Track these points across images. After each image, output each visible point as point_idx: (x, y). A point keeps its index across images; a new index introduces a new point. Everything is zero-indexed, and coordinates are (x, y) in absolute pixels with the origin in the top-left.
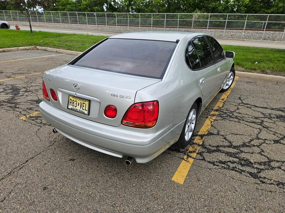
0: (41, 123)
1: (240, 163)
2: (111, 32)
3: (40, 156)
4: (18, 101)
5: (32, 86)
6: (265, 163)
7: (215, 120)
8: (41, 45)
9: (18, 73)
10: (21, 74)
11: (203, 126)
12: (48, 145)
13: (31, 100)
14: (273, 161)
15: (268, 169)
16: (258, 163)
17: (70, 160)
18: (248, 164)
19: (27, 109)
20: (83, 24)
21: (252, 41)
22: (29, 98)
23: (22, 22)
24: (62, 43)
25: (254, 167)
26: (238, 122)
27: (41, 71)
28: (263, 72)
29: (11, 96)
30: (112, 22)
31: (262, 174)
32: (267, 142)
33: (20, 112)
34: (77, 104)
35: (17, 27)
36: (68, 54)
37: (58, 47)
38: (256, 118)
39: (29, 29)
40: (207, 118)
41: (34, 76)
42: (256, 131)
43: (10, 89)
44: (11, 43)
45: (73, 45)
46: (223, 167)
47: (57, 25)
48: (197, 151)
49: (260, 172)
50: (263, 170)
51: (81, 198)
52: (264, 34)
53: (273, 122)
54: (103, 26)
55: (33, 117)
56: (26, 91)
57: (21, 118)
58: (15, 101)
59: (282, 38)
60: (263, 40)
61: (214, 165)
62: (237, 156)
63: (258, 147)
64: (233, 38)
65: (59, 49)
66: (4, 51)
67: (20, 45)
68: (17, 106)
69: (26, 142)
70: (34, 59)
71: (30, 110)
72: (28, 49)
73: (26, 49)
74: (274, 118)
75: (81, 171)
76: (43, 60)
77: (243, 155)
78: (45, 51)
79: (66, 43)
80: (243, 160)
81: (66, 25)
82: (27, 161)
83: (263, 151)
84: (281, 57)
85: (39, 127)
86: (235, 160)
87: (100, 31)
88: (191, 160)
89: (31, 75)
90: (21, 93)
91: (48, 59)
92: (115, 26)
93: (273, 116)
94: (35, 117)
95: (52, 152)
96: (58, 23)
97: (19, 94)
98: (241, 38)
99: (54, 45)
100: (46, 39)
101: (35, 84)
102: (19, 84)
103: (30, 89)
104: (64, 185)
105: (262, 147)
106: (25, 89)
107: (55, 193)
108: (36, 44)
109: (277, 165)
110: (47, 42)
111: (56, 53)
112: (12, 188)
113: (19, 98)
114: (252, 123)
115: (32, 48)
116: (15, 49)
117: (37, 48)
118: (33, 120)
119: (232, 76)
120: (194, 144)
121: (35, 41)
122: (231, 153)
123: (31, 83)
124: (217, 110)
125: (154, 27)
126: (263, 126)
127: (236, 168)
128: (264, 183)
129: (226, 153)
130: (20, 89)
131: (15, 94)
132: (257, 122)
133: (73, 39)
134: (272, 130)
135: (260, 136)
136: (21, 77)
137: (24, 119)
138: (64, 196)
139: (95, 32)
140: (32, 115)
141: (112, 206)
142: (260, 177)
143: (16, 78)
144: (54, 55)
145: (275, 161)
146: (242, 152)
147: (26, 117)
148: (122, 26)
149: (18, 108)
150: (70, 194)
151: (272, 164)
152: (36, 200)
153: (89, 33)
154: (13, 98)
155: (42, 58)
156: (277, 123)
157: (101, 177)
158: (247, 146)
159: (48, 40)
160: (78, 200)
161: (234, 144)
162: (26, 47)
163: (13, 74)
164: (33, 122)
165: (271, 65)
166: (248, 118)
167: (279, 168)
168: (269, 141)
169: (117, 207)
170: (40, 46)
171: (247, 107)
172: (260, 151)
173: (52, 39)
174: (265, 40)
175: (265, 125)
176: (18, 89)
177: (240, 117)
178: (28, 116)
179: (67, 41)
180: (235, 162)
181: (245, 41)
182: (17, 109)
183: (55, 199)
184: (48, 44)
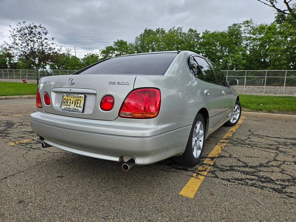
0: (31, 148)
1: (260, 180)
3: (22, 174)
4: (10, 132)
6: (289, 181)
7: (225, 146)
9: (16, 113)
10: (19, 113)
11: (213, 150)
12: (34, 164)
13: (25, 131)
15: (294, 186)
16: (281, 180)
17: (57, 177)
18: (269, 181)
19: (19, 137)
22: (22, 130)
23: (31, 80)
25: (277, 183)
26: (251, 148)
28: (270, 111)
29: (3, 128)
31: (288, 190)
32: (286, 163)
33: (10, 140)
34: (71, 102)
38: (271, 145)
40: (217, 144)
42: (273, 155)
43: (5, 124)
46: (240, 183)
48: (208, 170)
49: (284, 188)
50: (288, 186)
51: (65, 211)
52: (265, 88)
53: (289, 148)
55: (23, 143)
57: (10, 144)
58: (7, 132)
59: (284, 92)
60: (264, 93)
61: (229, 181)
62: (255, 174)
63: (277, 167)
66: (6, 99)
67: (24, 94)
68: (8, 136)
69: (9, 162)
71: (21, 138)
72: (32, 98)
73: (29, 98)
74: (290, 145)
75: (69, 187)
77: (261, 174)
80: (262, 177)
82: (5, 178)
83: (284, 170)
84: (286, 100)
85: (28, 151)
86: (254, 177)
88: (202, 178)
90: (15, 126)
93: (288, 144)
94: (25, 143)
95: (38, 170)
97: (13, 127)
98: (243, 92)
102: (15, 120)
103: (26, 123)
104: (45, 199)
105: (282, 167)
106: (20, 124)
107: (32, 206)
113: (13, 129)
114: (267, 148)
118: (22, 145)
119: (239, 110)
120: (203, 164)
122: (248, 172)
124: (226, 139)
126: (279, 151)
127: (256, 184)
128: (292, 197)
129: (241, 172)
130: (14, 124)
131: (9, 127)
132: (272, 148)
135: (277, 158)
136: (19, 115)
137: (12, 145)
138: (43, 209)
140: (22, 142)
141: (104, 218)
142: (286, 192)
143: (14, 116)
146: (260, 171)
150: (51, 208)
154: (4, 130)
157: (93, 191)
158: (265, 166)
160: (60, 212)
161: (250, 164)
162: (29, 96)
163: (11, 113)
164: (22, 147)
165: (277, 106)
166: (261, 145)
168: (289, 162)
169: (110, 219)
171: (259, 137)
172: (280, 171)
175: (281, 150)
177: (253, 144)
178: (17, 142)
180: (254, 180)
182: (7, 138)
183: (31, 212)
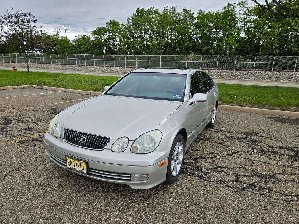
0: (28, 145)
1: (192, 169)
2: (109, 73)
3: (24, 168)
4: (9, 129)
5: (24, 118)
6: (212, 169)
8: (37, 84)
9: (11, 108)
10: (14, 108)
12: (33, 160)
13: (22, 129)
14: (220, 168)
15: (214, 173)
18: (199, 169)
19: (17, 135)
20: (81, 65)
21: (243, 80)
22: (19, 127)
23: (21, 63)
24: (57, 82)
27: (34, 106)
29: (3, 125)
30: (111, 63)
31: (207, 176)
32: (221, 155)
33: (10, 138)
36: (62, 92)
37: (54, 86)
38: (219, 139)
39: (27, 70)
41: (26, 110)
42: (215, 148)
43: (3, 121)
44: (8, 82)
45: (68, 84)
47: (55, 66)
49: (206, 174)
50: (209, 173)
52: (253, 74)
53: (232, 142)
54: (101, 67)
55: (21, 141)
56: (18, 122)
57: (11, 142)
58: (7, 129)
59: (271, 77)
60: (253, 79)
62: (192, 164)
63: (212, 159)
65: (54, 87)
67: (16, 84)
68: (8, 133)
69: (13, 158)
70: (29, 96)
71: (19, 136)
73: (21, 88)
75: (57, 177)
76: (37, 97)
78: (40, 89)
79: (61, 82)
80: (196, 167)
81: (65, 66)
82: (13, 171)
83: (215, 161)
85: (26, 148)
87: (97, 72)
89: (24, 109)
90: (12, 123)
91: (42, 96)
92: (112, 67)
93: (234, 138)
94: (24, 141)
95: (35, 164)
96: (57, 64)
97: (11, 124)
98: (232, 77)
99: (49, 84)
100: (43, 78)
101: (27, 117)
102: (11, 116)
103: (22, 120)
104: (42, 185)
105: (215, 159)
106: (17, 121)
107: (33, 190)
108: (32, 83)
109: (222, 170)
110: (43, 81)
111: (51, 91)
113: (11, 127)
115: (28, 87)
116: (11, 87)
117: (33, 87)
118: (21, 143)
121: (32, 80)
122: (188, 163)
123: (23, 115)
127: (188, 172)
128: (206, 181)
130: (12, 121)
131: (7, 125)
133: (69, 78)
136: (14, 110)
137: (13, 142)
138: (40, 192)
140: (20, 140)
142: (205, 177)
143: (9, 111)
144: (48, 93)
146: (197, 162)
147: (15, 141)
148: (120, 68)
149: (9, 134)
151: (218, 170)
152: (17, 195)
153: (87, 73)
154: (4, 127)
155: (37, 95)
156: (236, 142)
158: (203, 158)
159: (44, 79)
161: (193, 157)
162: (21, 86)
163: (7, 108)
164: (21, 144)
167: (223, 172)
170: (36, 85)
172: (212, 161)
173: (48, 79)
176: (10, 120)
178: (17, 140)
179: (63, 80)
180: (189, 169)
181: (236, 80)
182: (8, 136)
183: (33, 194)
184: (44, 83)
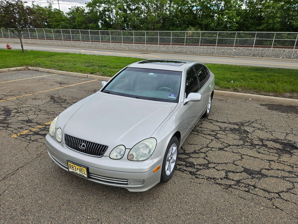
0: (30, 140)
1: (186, 165)
2: (105, 49)
3: (28, 165)
4: (10, 121)
5: (23, 107)
6: (204, 165)
8: (33, 66)
9: (9, 95)
10: (13, 95)
12: (36, 157)
13: (22, 121)
14: (211, 163)
15: (205, 169)
16: (199, 165)
18: (192, 165)
19: (18, 128)
20: (77, 41)
21: (242, 58)
22: (20, 118)
23: (14, 39)
24: (53, 63)
25: (195, 167)
26: (197, 135)
27: (32, 92)
28: (235, 90)
29: (3, 117)
30: (107, 38)
31: (199, 173)
32: (213, 149)
33: (12, 131)
35: (8, 46)
36: (59, 74)
37: (50, 67)
38: (213, 131)
41: (25, 98)
42: (208, 142)
43: (3, 111)
44: (3, 64)
45: (65, 65)
47: (50, 42)
49: (198, 171)
50: (201, 169)
51: (58, 193)
52: (253, 51)
53: (225, 134)
54: (97, 43)
55: (23, 135)
56: (17, 112)
57: (13, 136)
58: (7, 122)
60: (252, 56)
62: (186, 160)
63: (204, 153)
64: (224, 54)
65: (51, 69)
67: (11, 66)
68: (9, 126)
69: (17, 155)
70: (25, 80)
71: (20, 129)
72: (20, 70)
73: (17, 70)
74: (228, 130)
75: (60, 175)
76: (34, 81)
77: (190, 160)
78: (36, 72)
79: (57, 64)
80: (189, 163)
81: (59, 42)
82: (18, 169)
83: (207, 156)
85: (28, 143)
86: (183, 163)
87: (94, 49)
89: (22, 96)
90: (12, 114)
91: (39, 80)
92: (109, 43)
93: (227, 129)
94: (25, 135)
95: (39, 162)
96: (51, 40)
97: (11, 115)
98: (231, 55)
99: (45, 66)
100: (38, 59)
101: (26, 106)
102: (11, 106)
103: (21, 110)
104: (46, 185)
105: (207, 153)
106: (16, 111)
107: (39, 190)
108: (27, 65)
109: (213, 165)
110: (39, 62)
111: (48, 73)
112: (6, 188)
113: (11, 118)
114: (208, 135)
115: (24, 69)
116: (6, 70)
117: (28, 68)
118: (23, 137)
121: (27, 61)
122: (182, 158)
123: (22, 104)
125: (148, 44)
126: (216, 137)
127: (181, 169)
128: (198, 178)
130: (11, 111)
131: (7, 116)
132: (212, 135)
133: (65, 58)
134: (221, 140)
135: (210, 145)
136: (13, 98)
137: (15, 137)
138: (46, 192)
139: (89, 50)
140: (22, 133)
142: (196, 174)
143: (8, 99)
144: (45, 76)
145: (213, 163)
146: (190, 157)
147: (17, 135)
148: (117, 43)
149: (10, 127)
150: (50, 191)
151: (210, 165)
152: (25, 195)
153: (83, 51)
154: (5, 119)
155: (34, 79)
156: (228, 135)
158: (196, 153)
159: (40, 60)
160: (56, 194)
161: (187, 152)
162: (17, 68)
163: (5, 96)
164: (23, 139)
166: (206, 131)
167: (214, 168)
168: (215, 149)
170: (31, 66)
171: (210, 122)
172: (204, 157)
173: (43, 59)
174: (254, 56)
175: (217, 136)
176: (10, 110)
177: (200, 130)
178: (19, 134)
179: (58, 61)
180: (182, 165)
181: (235, 57)
182: (9, 129)
183: (39, 194)
184: (40, 64)
